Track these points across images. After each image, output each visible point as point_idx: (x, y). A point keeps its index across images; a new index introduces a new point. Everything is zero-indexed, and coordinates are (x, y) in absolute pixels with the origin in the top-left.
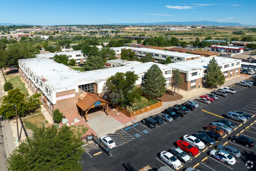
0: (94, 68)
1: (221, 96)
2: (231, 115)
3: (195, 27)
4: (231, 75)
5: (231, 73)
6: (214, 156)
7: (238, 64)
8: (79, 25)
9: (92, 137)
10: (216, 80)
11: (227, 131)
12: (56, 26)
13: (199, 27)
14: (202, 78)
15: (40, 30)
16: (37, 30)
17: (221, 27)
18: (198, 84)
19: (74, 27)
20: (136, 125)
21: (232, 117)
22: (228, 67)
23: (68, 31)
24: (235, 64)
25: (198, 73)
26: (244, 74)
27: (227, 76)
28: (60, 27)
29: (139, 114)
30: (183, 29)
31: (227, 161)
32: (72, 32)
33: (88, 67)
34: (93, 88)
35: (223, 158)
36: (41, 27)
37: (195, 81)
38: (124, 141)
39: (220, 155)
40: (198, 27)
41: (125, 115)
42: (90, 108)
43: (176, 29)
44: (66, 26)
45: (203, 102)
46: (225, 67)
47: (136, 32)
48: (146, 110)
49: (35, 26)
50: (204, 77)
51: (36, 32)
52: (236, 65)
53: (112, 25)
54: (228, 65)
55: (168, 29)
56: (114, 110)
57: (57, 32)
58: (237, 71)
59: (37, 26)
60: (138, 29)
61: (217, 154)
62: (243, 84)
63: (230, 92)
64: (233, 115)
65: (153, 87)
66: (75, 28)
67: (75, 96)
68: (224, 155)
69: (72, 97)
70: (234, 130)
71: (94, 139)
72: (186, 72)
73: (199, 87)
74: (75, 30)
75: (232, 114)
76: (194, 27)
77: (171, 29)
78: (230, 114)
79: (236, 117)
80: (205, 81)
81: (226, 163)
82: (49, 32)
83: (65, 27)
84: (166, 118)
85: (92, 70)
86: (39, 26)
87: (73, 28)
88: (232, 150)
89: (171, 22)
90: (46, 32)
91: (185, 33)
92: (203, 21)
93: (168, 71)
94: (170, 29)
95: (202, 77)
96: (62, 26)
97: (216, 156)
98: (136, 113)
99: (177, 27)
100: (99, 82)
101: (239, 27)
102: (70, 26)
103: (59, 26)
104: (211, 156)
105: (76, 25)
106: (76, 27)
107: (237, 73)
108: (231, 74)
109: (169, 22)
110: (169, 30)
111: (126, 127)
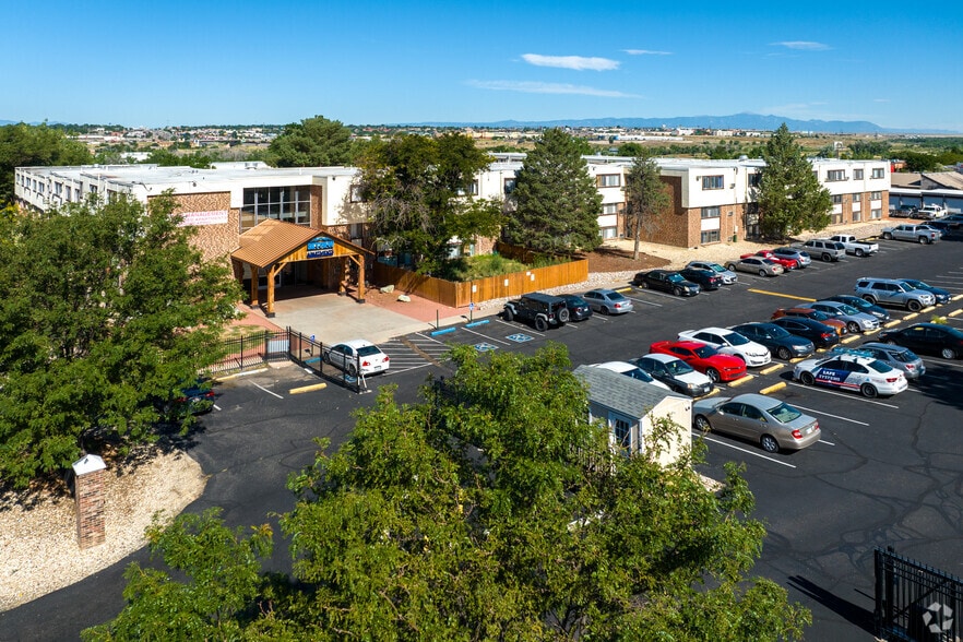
0: (313, 159)
1: (821, 260)
2: (868, 290)
3: (708, 134)
4: (855, 216)
5: (856, 207)
6: (815, 374)
7: (879, 177)
8: (271, 127)
9: (287, 341)
10: (798, 204)
11: (857, 325)
12: (183, 128)
13: (725, 133)
14: (744, 205)
15: (119, 138)
16: (108, 138)
17: (805, 132)
18: (730, 228)
19: (254, 130)
20: (479, 323)
21: (875, 293)
22: (840, 179)
23: (227, 142)
24: (868, 173)
25: (727, 182)
26: (905, 217)
27: (841, 215)
28: (199, 130)
29: (492, 298)
30: (665, 138)
31: (871, 381)
32: (244, 145)
33: (291, 152)
34: (304, 214)
35: (854, 375)
36: (124, 131)
37: (716, 210)
38: (428, 361)
39: (839, 365)
40: (720, 133)
41: (434, 300)
42: (287, 260)
43: (639, 137)
44: (224, 127)
45: (751, 269)
46: (829, 176)
47: (487, 146)
48: (520, 284)
49: (100, 127)
50: (749, 201)
51: (102, 145)
52: (873, 177)
53: (399, 127)
54: (840, 171)
55: (607, 138)
56: (390, 289)
57: (187, 145)
58: (876, 204)
59: (107, 128)
60: (495, 138)
61: (823, 366)
62: (904, 231)
63: (857, 249)
64: (877, 286)
65: (549, 210)
66: (258, 135)
67: (226, 221)
68: (855, 360)
69: (213, 222)
70: (888, 325)
71: (298, 356)
72: (678, 174)
73: (734, 239)
74: (256, 140)
75: (872, 284)
76: (705, 133)
77: (620, 137)
78: (864, 284)
79: (891, 293)
80: (754, 219)
81: (868, 390)
82: (156, 145)
83: (218, 130)
84: (603, 298)
85: (307, 165)
86: (118, 126)
87: (247, 135)
88: (886, 351)
89: (618, 120)
90: (141, 145)
91: (673, 147)
92: (737, 115)
93: (607, 178)
94: (615, 138)
95: (742, 200)
96: (207, 127)
97: (821, 373)
98: (481, 290)
99: (643, 133)
100: (330, 179)
101: (870, 135)
102: (239, 128)
103: (196, 128)
104: (799, 381)
105: (261, 127)
106: (260, 130)
107: (877, 211)
108: (854, 210)
109: (613, 120)
110: (611, 141)
111: (436, 329)
